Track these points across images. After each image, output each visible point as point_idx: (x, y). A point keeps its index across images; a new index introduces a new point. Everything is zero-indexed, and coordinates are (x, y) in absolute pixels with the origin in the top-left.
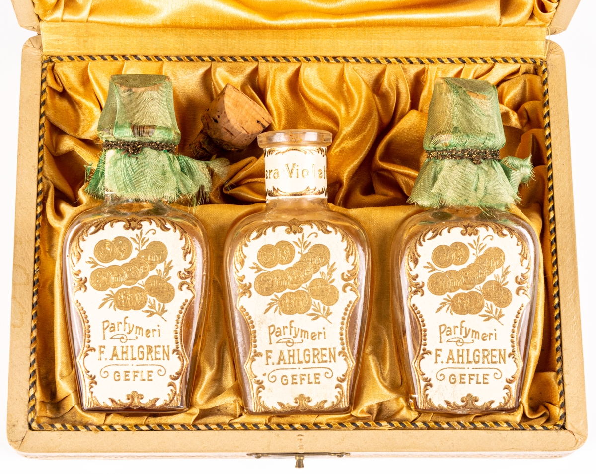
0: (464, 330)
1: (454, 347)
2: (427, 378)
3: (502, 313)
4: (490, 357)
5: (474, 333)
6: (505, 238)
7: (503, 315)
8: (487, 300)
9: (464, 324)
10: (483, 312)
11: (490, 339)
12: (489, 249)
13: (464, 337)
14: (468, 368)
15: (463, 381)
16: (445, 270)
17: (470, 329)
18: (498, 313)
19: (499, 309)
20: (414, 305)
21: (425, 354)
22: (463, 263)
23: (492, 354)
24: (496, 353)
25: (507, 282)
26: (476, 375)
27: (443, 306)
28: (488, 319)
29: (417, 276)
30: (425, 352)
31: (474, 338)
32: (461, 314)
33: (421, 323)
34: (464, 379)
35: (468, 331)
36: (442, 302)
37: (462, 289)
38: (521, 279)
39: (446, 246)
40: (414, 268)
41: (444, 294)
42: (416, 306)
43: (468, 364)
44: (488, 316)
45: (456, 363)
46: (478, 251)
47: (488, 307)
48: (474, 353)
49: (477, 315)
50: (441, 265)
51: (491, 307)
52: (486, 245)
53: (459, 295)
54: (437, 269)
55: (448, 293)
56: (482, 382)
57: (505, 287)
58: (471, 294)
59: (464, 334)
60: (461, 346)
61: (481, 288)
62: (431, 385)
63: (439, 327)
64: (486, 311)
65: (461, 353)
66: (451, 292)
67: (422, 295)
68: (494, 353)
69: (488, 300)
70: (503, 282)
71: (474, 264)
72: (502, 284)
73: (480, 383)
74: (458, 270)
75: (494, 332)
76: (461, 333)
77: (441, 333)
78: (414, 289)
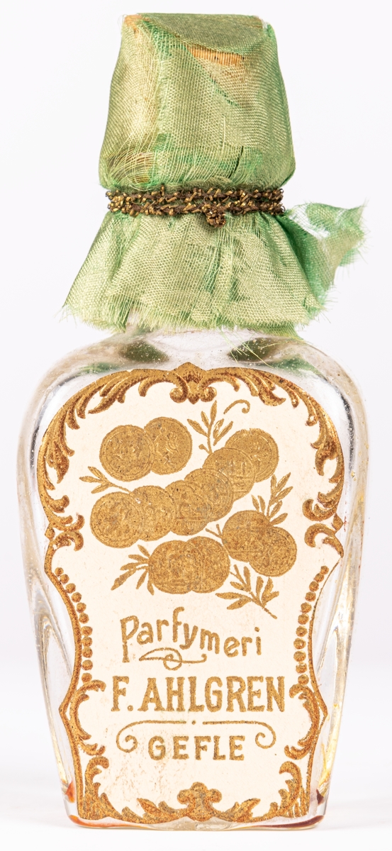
0: (181, 629)
1: (159, 672)
2: (96, 746)
3: (274, 590)
4: (245, 696)
5: (207, 637)
6: (279, 407)
7: (276, 594)
8: (235, 557)
9: (181, 617)
10: (226, 587)
11: (245, 652)
12: (239, 434)
13: (183, 647)
14: (194, 722)
15: (181, 752)
16: (132, 486)
17: (195, 629)
18: (263, 590)
19: (265, 579)
20: (60, 571)
21: (88, 688)
22: (176, 470)
23: (250, 688)
24: (260, 686)
25: (285, 515)
26: (212, 740)
27: (129, 574)
28: (240, 604)
29: (66, 501)
30: (90, 683)
31: (205, 650)
32: (172, 591)
33: (78, 614)
34: (183, 747)
35: (190, 632)
36: (126, 564)
37: (174, 531)
38: (318, 507)
39: (135, 429)
40: (59, 482)
41: (132, 543)
42: (65, 572)
43: (192, 713)
44: (240, 596)
45: (163, 709)
46: (212, 440)
47: (238, 576)
48: (207, 687)
49: (213, 593)
50: (122, 474)
51: (247, 573)
52: (231, 424)
53: (168, 546)
54: (113, 485)
55: (140, 542)
56: (228, 756)
57: (280, 525)
58: (196, 545)
59: (181, 640)
60: (174, 669)
61: (221, 528)
62: (105, 763)
63: (120, 624)
64: (233, 584)
65: (175, 687)
66: (148, 538)
67: (79, 547)
68: (257, 686)
69: (238, 557)
70: (273, 513)
71: (202, 471)
72: (272, 520)
73: (223, 757)
74: (163, 487)
75: (254, 636)
76: (175, 638)
77: (125, 638)
78: (58, 533)
